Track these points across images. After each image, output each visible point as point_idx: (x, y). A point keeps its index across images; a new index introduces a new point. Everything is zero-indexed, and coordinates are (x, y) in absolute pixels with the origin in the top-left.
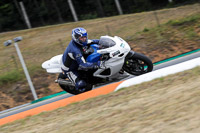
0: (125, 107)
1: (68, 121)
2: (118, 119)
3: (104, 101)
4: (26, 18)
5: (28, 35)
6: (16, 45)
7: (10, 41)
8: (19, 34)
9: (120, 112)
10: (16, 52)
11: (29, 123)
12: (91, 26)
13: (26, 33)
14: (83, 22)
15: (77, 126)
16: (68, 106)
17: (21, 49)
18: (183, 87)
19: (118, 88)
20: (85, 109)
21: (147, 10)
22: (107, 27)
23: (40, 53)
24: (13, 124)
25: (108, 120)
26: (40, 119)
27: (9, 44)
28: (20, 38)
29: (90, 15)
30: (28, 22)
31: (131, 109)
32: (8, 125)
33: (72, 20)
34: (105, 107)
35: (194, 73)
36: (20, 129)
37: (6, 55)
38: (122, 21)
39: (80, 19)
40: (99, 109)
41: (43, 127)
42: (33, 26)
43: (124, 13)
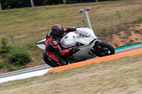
1: (121, 69)
5: (96, 6)
6: (86, 13)
7: (82, 10)
8: (90, 5)
10: (86, 18)
11: (93, 68)
13: (94, 5)
15: (127, 73)
16: (122, 58)
23: (103, 20)
24: (81, 68)
26: (101, 66)
27: (82, 12)
28: (89, 8)
32: (77, 68)
36: (86, 72)
37: (79, 19)
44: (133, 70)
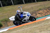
0: (48, 24)
1: (33, 27)
2: (46, 27)
3: (42, 22)
4: (24, 1)
5: (24, 6)
6: (21, 8)
7: (19, 7)
8: (22, 5)
9: (46, 25)
11: (23, 27)
12: (40, 3)
13: (23, 5)
14: (38, 3)
15: (35, 28)
16: (33, 23)
17: (22, 9)
19: (46, 19)
20: (38, 24)
23: (27, 10)
25: (43, 27)
26: (26, 26)
27: (19, 8)
28: (22, 6)
29: (39, 1)
30: (24, 2)
31: (49, 24)
33: (35, 2)
34: (43, 24)
38: (48, 2)
39: (37, 2)
40: (41, 24)
41: (27, 28)
42: (25, 3)
44: (37, 27)
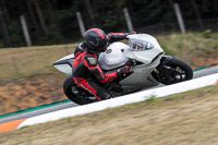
18: (91, 129)
21: (58, 43)
22: (13, 59)
35: (105, 115)
43: (33, 45)
